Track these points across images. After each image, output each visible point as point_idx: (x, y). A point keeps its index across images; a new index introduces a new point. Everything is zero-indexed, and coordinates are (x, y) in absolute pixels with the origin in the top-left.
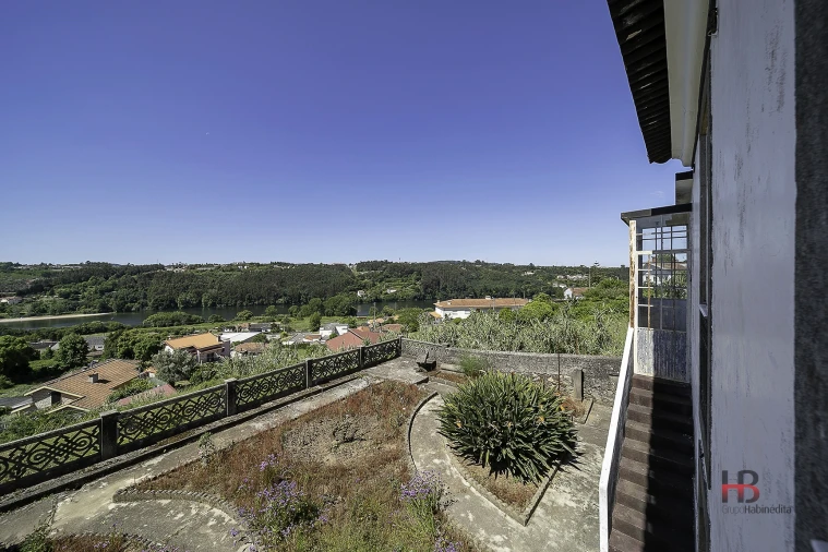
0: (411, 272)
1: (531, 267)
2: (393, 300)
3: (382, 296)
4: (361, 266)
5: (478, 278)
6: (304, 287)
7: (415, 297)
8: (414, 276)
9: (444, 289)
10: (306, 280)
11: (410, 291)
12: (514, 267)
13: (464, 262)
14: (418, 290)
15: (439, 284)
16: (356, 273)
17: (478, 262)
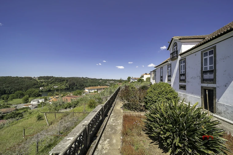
0: (64, 80)
1: (101, 79)
2: (57, 90)
3: (52, 89)
4: (40, 78)
5: (87, 82)
6: (8, 87)
7: (66, 89)
8: (65, 82)
9: (76, 85)
10: (9, 83)
11: (63, 87)
12: (97, 79)
13: (82, 77)
14: (67, 86)
15: (74, 84)
16: (39, 81)
17: (86, 78)
